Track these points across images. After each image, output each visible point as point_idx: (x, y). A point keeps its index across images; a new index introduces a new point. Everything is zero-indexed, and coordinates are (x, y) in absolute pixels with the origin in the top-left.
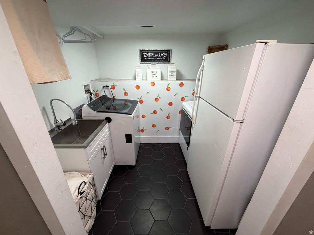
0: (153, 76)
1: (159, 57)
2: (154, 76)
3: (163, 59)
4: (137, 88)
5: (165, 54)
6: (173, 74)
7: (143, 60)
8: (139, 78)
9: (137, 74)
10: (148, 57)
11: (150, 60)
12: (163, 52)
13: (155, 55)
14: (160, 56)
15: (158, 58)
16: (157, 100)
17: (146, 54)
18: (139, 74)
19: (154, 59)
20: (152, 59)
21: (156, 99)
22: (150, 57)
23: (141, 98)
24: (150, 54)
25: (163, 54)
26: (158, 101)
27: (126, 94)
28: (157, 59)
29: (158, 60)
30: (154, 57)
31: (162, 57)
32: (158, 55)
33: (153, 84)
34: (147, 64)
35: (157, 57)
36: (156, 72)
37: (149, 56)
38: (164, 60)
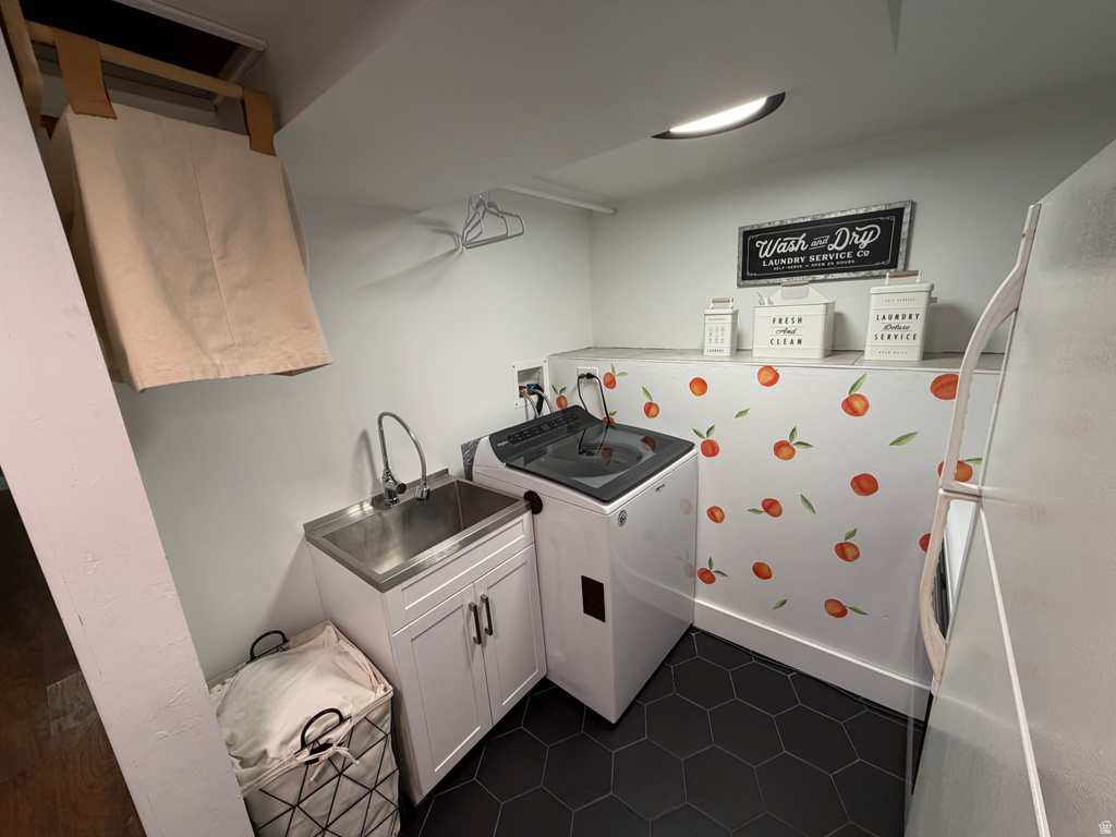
0: (782, 337)
1: (834, 246)
2: (789, 337)
3: (854, 255)
4: (696, 388)
5: (869, 230)
6: (898, 327)
7: (754, 268)
8: (719, 346)
9: (711, 329)
10: (776, 256)
11: (787, 265)
12: (853, 222)
13: (814, 244)
14: (839, 245)
15: (828, 252)
16: (785, 451)
17: (766, 246)
18: (720, 333)
19: (807, 260)
20: (796, 260)
21: (783, 449)
22: (788, 255)
23: (708, 433)
24: (789, 242)
25: (860, 234)
26: (791, 456)
27: (653, 410)
28: (825, 257)
29: (826, 262)
30: (807, 253)
31: (854, 248)
32: (832, 241)
33: (770, 376)
34: (769, 285)
35: (824, 250)
36: (800, 320)
37: (783, 250)
38: (862, 260)
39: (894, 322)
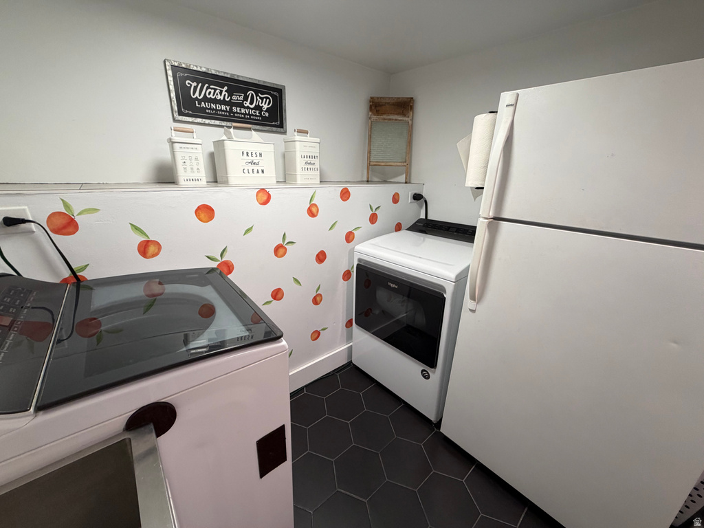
0: (251, 167)
1: (247, 104)
2: (256, 168)
3: (260, 113)
4: (202, 216)
5: (267, 98)
6: (310, 163)
7: (187, 107)
8: (195, 175)
9: (183, 158)
10: (205, 99)
11: (216, 110)
12: (260, 88)
13: (234, 98)
14: (251, 103)
15: (245, 107)
16: (281, 251)
17: (195, 88)
18: (194, 162)
19: (231, 109)
20: (223, 108)
21: (279, 250)
22: (215, 101)
23: (222, 255)
24: (215, 90)
25: (262, 99)
26: (285, 254)
27: (152, 249)
28: (243, 111)
29: (245, 114)
30: (231, 104)
31: (258, 108)
32: (246, 99)
33: (265, 197)
34: (204, 124)
35: (241, 105)
36: (261, 155)
37: (211, 96)
38: (264, 119)
39: (309, 160)
